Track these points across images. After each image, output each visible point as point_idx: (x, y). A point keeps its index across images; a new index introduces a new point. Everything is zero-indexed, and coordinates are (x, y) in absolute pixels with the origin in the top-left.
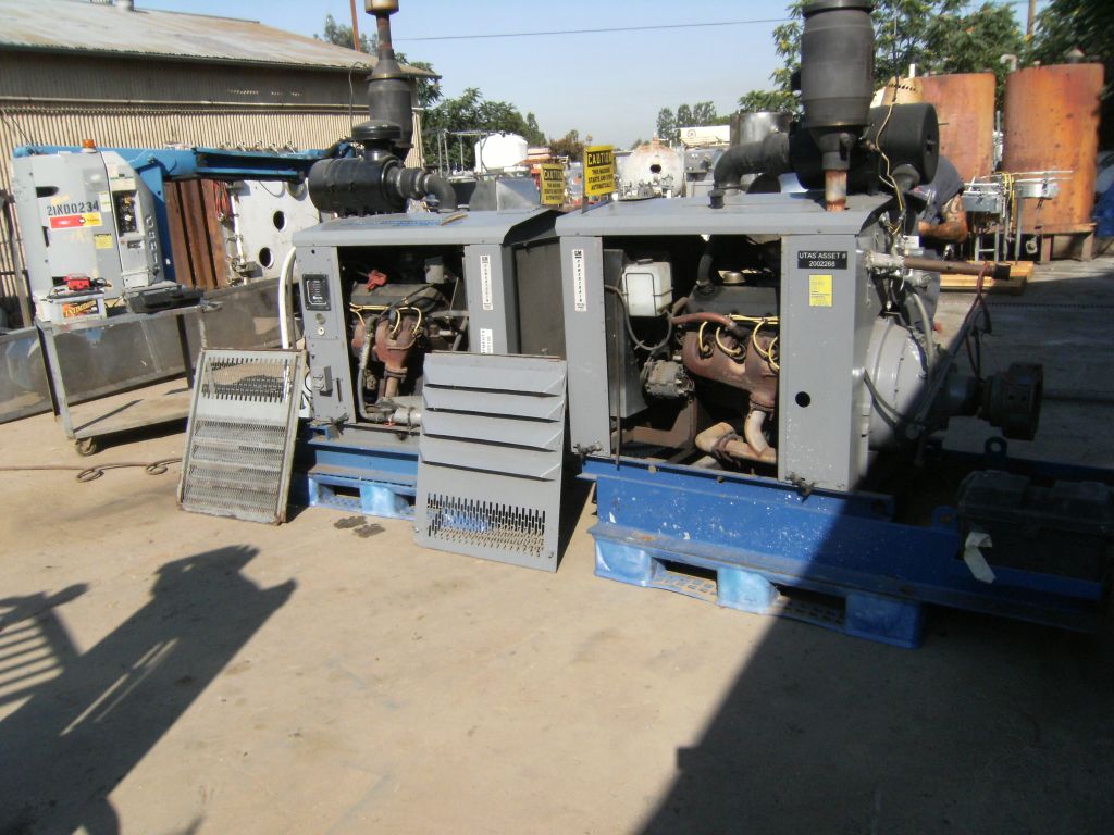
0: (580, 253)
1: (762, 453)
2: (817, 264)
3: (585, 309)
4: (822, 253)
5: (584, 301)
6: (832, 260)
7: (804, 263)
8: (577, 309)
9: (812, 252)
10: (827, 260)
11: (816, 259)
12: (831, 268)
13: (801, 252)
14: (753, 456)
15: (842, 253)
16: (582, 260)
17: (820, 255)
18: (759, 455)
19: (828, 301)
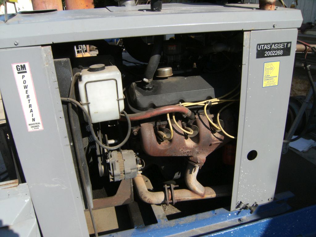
0: (23, 67)
1: (204, 194)
2: (270, 53)
3: (41, 127)
4: (275, 44)
5: (38, 120)
6: (281, 49)
7: (261, 54)
8: (30, 129)
9: (267, 44)
10: (278, 49)
11: (270, 50)
12: (280, 55)
13: (259, 45)
14: (197, 197)
15: (288, 43)
16: (28, 76)
17: (273, 47)
18: (203, 196)
19: (275, 82)
